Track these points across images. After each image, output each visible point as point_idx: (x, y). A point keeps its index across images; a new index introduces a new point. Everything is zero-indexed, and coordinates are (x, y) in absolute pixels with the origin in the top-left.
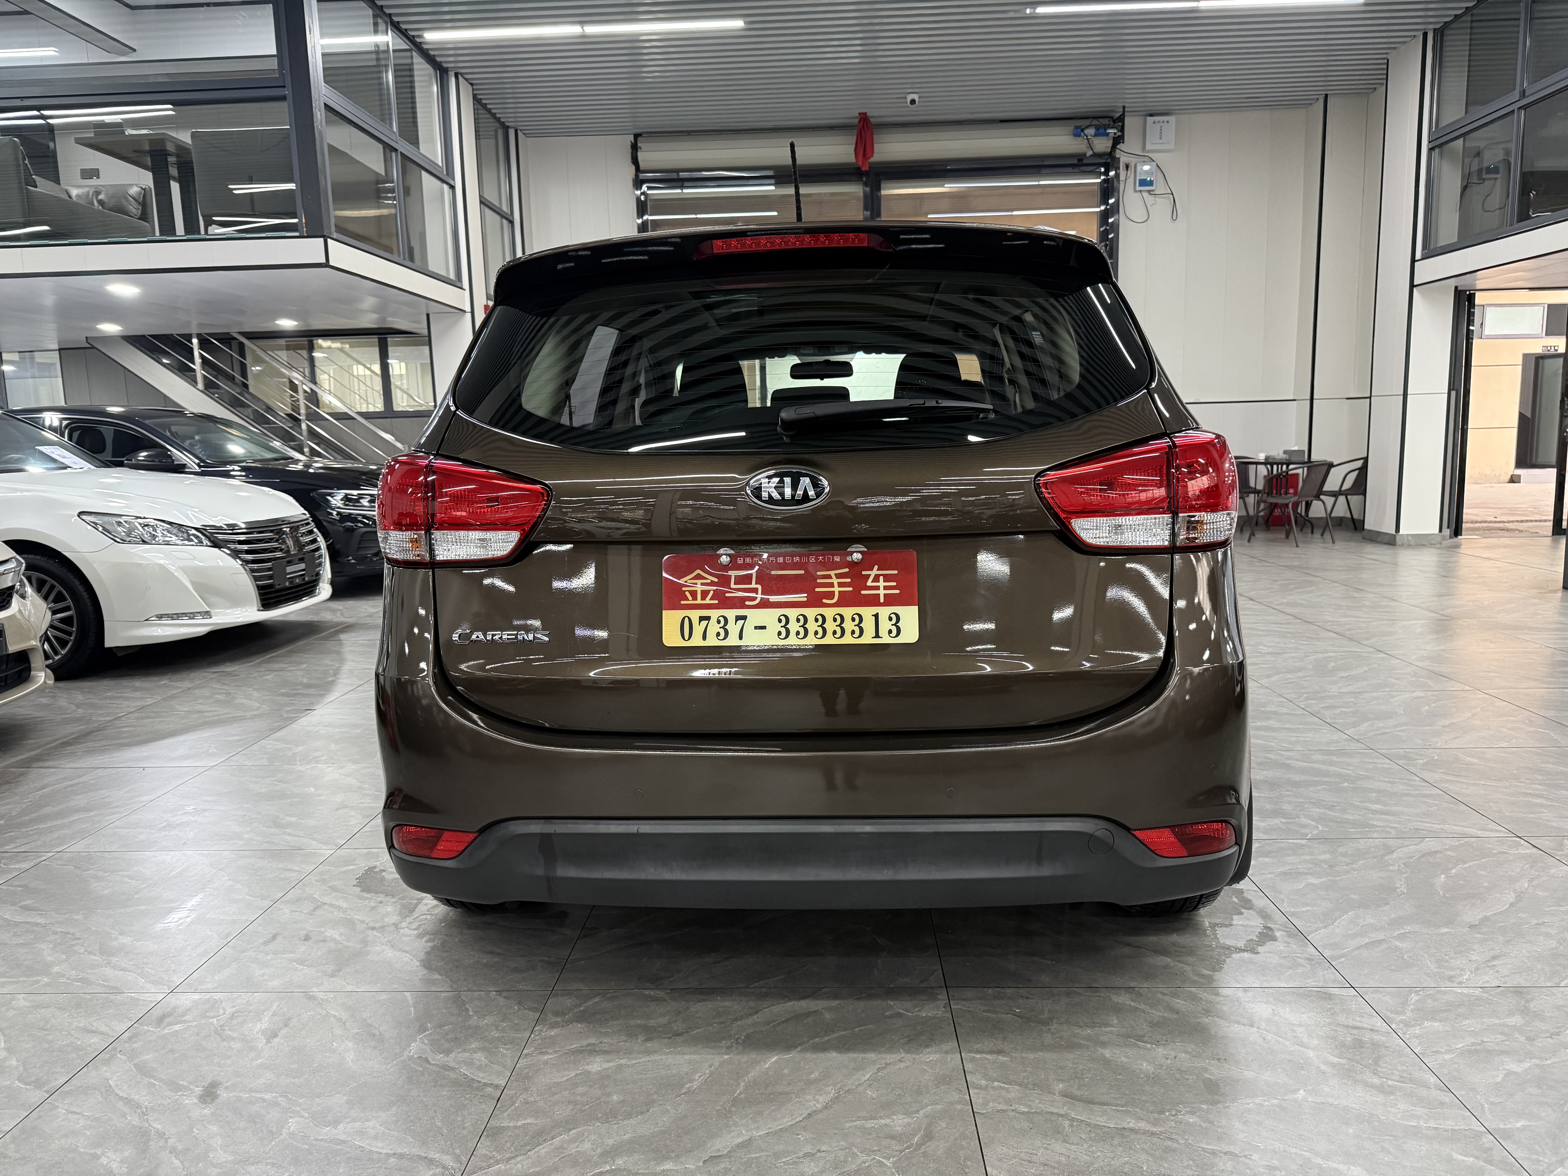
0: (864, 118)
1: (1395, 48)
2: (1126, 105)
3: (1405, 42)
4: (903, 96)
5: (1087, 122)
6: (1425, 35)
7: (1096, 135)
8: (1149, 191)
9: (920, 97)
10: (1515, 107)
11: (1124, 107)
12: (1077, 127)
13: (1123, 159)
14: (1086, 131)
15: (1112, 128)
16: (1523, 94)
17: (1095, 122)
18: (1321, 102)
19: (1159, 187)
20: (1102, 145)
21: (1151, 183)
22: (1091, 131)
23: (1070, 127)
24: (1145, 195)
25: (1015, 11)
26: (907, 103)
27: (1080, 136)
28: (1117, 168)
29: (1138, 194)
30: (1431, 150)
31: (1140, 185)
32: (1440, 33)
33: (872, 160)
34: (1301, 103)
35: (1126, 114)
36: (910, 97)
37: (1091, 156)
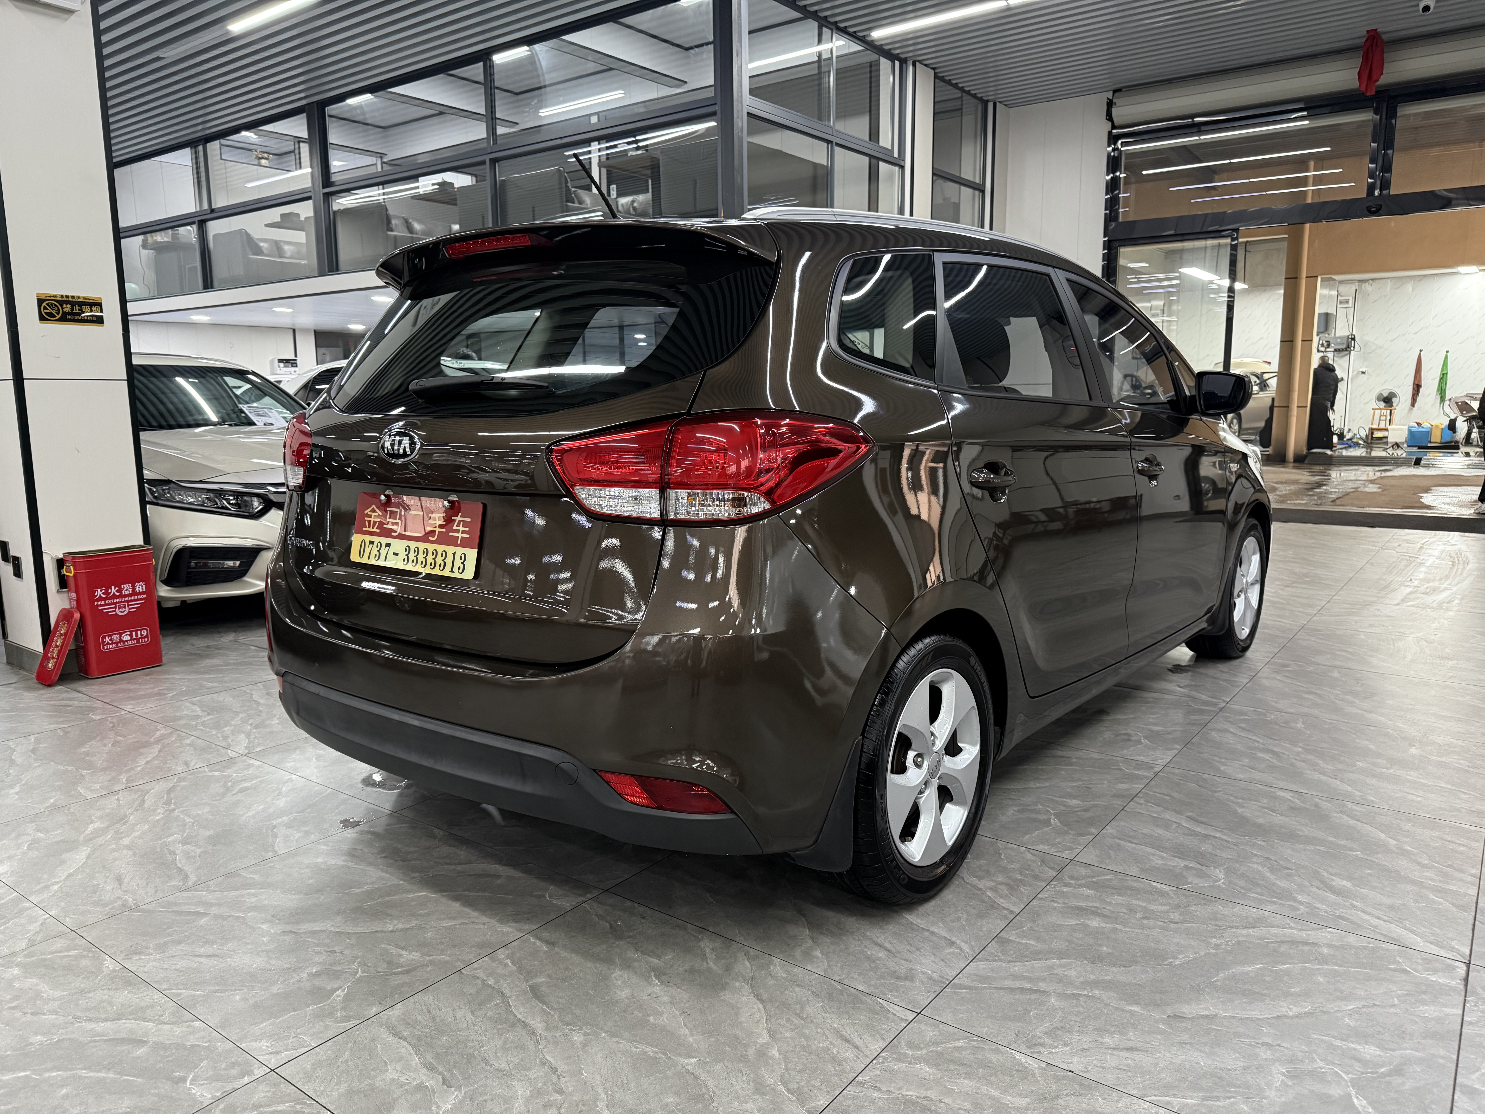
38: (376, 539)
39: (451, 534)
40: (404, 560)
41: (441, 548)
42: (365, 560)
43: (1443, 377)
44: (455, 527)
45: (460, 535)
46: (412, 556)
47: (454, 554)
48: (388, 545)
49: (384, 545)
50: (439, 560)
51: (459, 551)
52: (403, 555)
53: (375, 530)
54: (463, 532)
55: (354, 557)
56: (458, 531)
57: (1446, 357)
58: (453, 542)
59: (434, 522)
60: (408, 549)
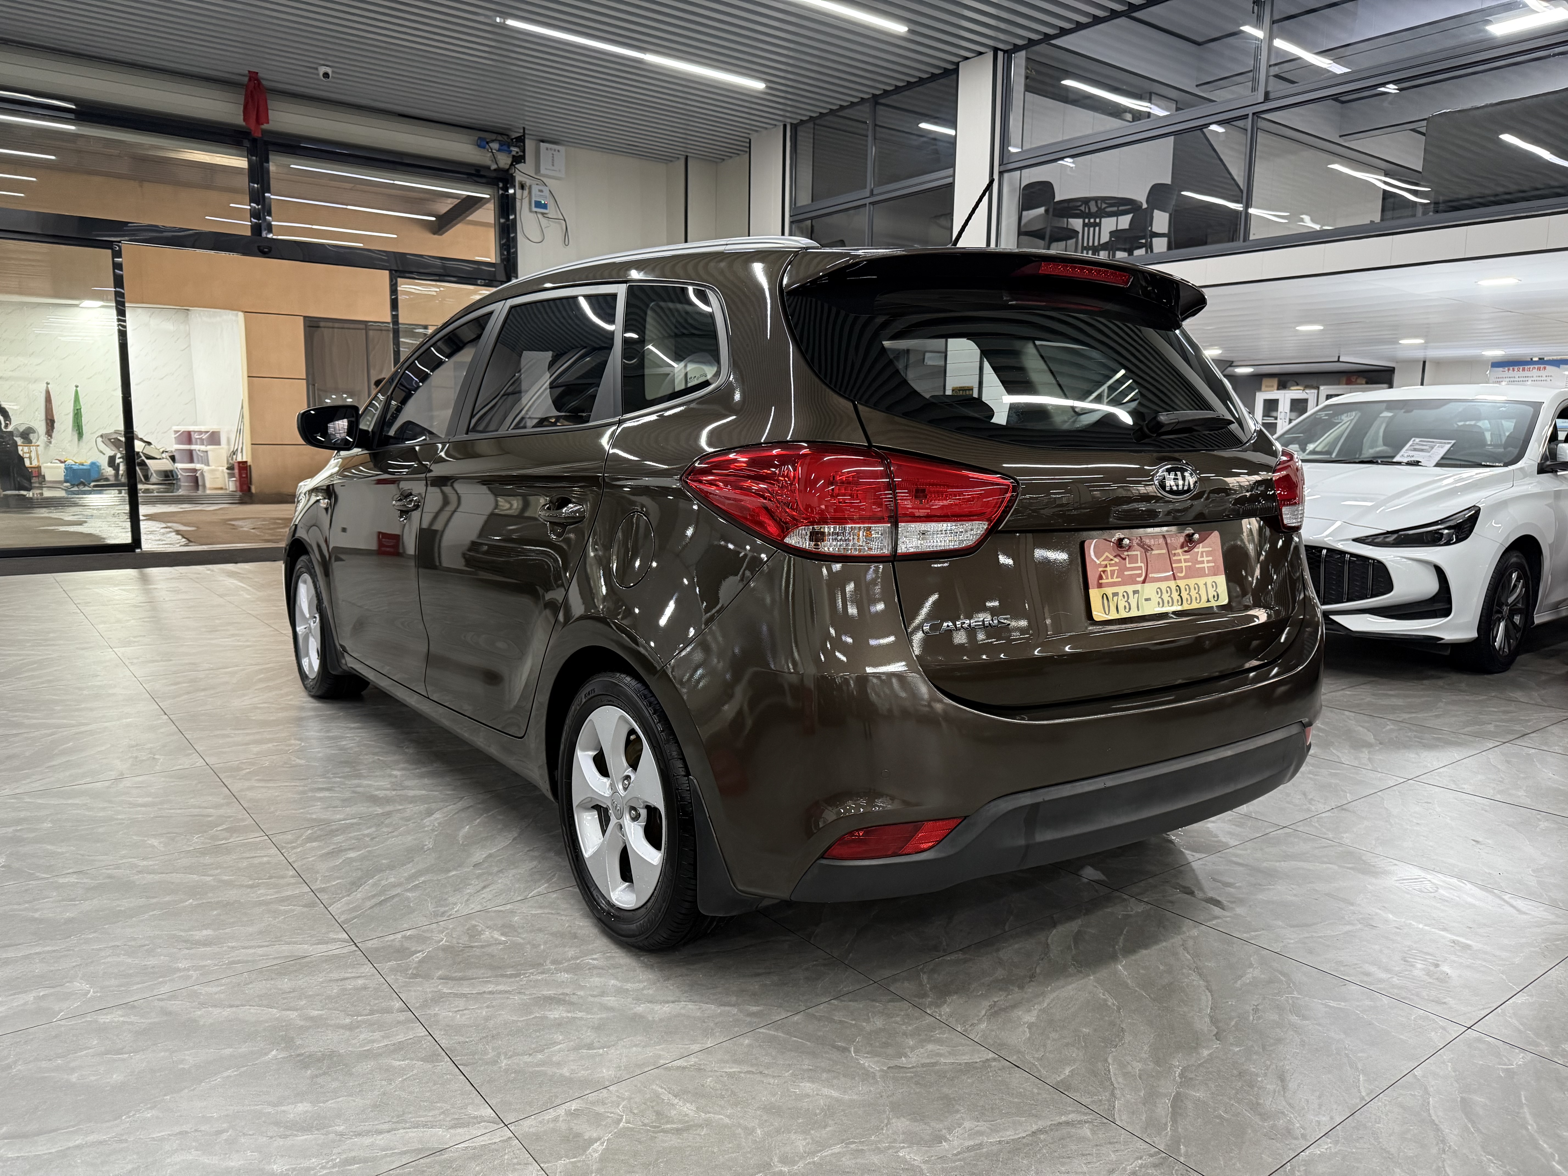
0: (253, 77)
1: (757, 131)
2: (527, 127)
3: (766, 128)
4: (315, 66)
5: (494, 136)
6: (785, 126)
7: (499, 150)
8: (543, 214)
9: (333, 72)
10: (867, 201)
11: (524, 128)
12: (480, 138)
13: (519, 178)
14: (491, 145)
15: (516, 146)
16: (872, 194)
17: (500, 138)
18: (683, 161)
19: (551, 211)
20: (504, 161)
21: (545, 206)
22: (495, 146)
23: (475, 136)
24: (540, 216)
25: (486, 16)
26: (318, 74)
27: (484, 148)
28: (514, 187)
29: (533, 215)
30: (791, 223)
31: (536, 207)
32: (795, 127)
33: (265, 126)
34: (667, 159)
35: (527, 136)
36: (322, 70)
37: (495, 170)
38: (1120, 590)
39: (1197, 566)
40: (1159, 603)
41: (1192, 582)
42: (1113, 616)
43: (77, 415)
44: (1199, 559)
45: (1206, 565)
46: (1166, 597)
47: (1205, 584)
48: (1135, 592)
49: (1131, 594)
50: (1193, 593)
51: (1209, 580)
52: (1155, 598)
53: (1115, 580)
54: (1208, 562)
55: (1098, 614)
56: (1203, 562)
57: (77, 392)
58: (1201, 573)
59: (1179, 558)
60: (1159, 591)
